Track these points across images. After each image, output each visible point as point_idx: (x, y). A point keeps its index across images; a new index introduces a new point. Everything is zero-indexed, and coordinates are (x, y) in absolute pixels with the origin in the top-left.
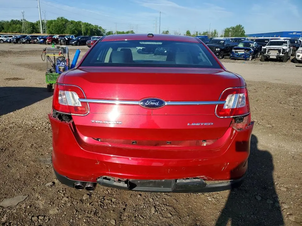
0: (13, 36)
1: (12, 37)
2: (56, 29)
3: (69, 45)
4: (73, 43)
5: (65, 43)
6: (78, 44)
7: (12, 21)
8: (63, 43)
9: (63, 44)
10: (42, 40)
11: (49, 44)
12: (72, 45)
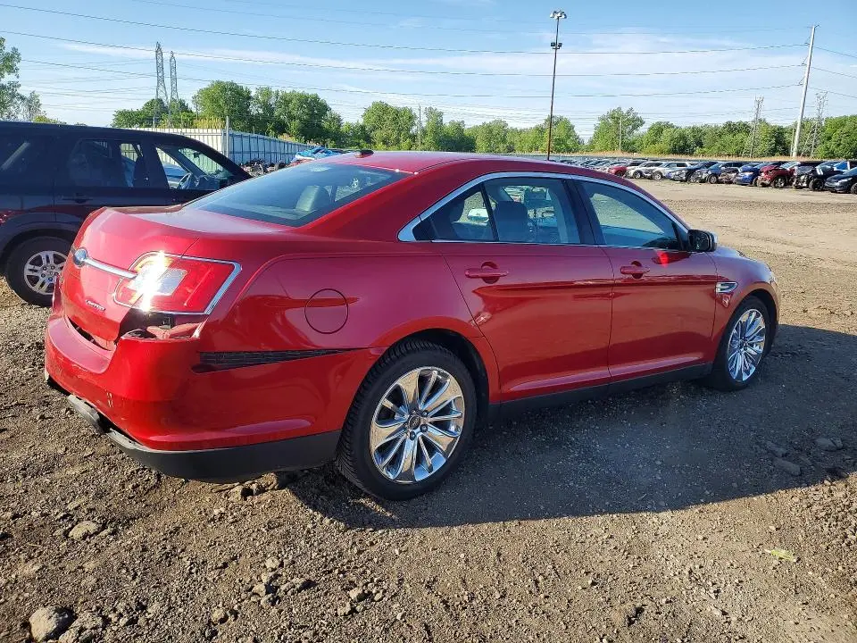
0: (687, 163)
1: (683, 165)
2: (850, 144)
3: (823, 190)
4: (838, 184)
5: (811, 183)
6: (853, 187)
7: (729, 124)
8: (805, 185)
9: (804, 187)
10: (747, 174)
11: (764, 185)
12: (833, 190)
